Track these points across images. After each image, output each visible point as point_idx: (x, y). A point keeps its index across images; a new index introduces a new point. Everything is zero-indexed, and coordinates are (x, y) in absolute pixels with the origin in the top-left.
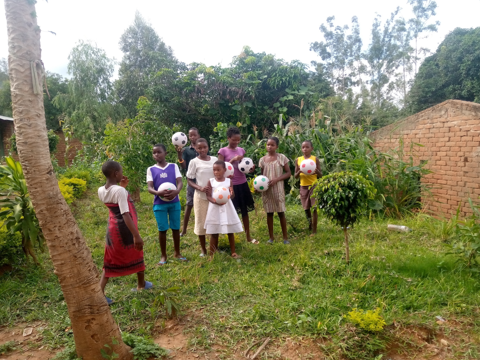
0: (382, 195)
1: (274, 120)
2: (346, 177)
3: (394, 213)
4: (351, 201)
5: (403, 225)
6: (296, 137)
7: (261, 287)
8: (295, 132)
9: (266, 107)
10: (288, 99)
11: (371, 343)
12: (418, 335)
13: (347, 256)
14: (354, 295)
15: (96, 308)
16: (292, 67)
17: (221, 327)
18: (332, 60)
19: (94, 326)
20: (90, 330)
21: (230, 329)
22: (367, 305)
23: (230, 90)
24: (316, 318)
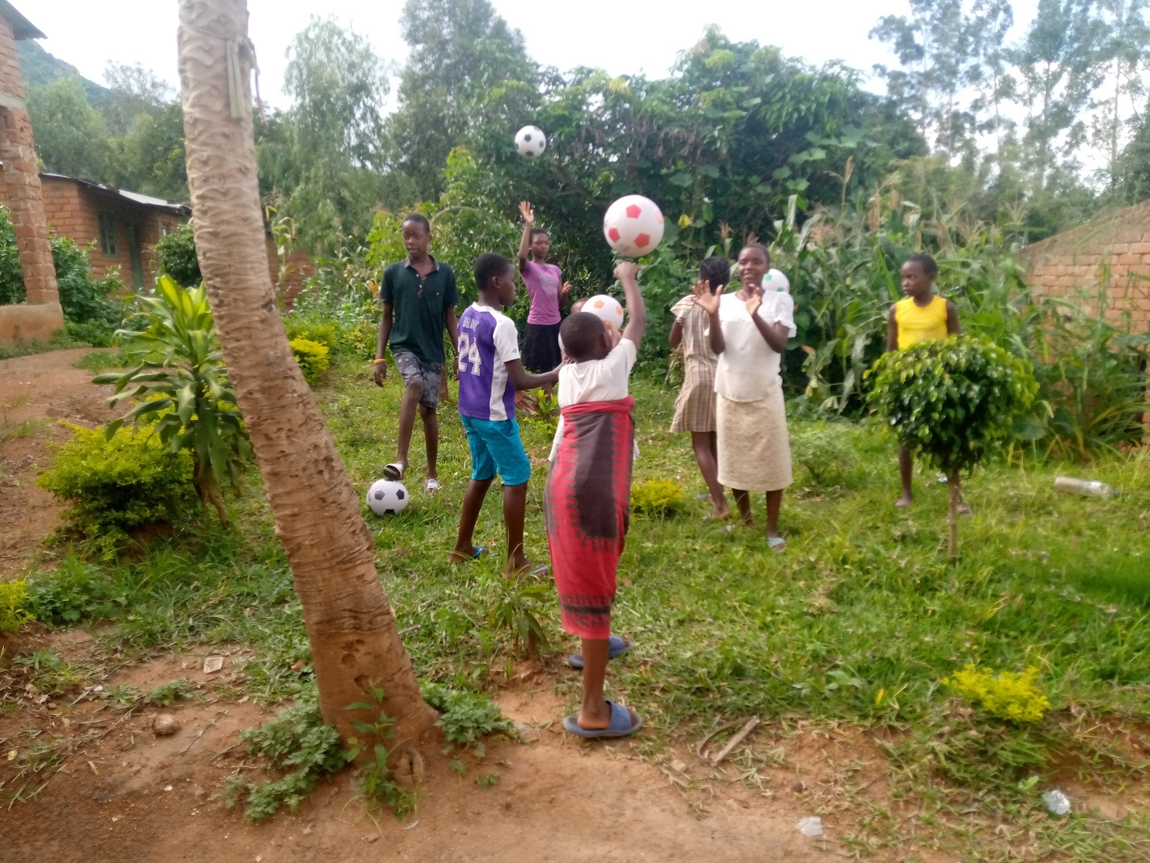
0: (1045, 403)
1: (772, 210)
2: (964, 348)
3: (1073, 450)
4: (972, 410)
5: (1096, 479)
6: (828, 254)
7: (736, 604)
8: (824, 241)
9: (754, 179)
10: (811, 159)
11: (1009, 749)
12: (1132, 741)
13: (950, 545)
14: (966, 636)
15: (365, 618)
16: (825, 78)
17: (642, 684)
18: (927, 64)
19: (362, 657)
20: (352, 666)
21: (663, 690)
22: (999, 661)
23: (667, 134)
24: (870, 683)
